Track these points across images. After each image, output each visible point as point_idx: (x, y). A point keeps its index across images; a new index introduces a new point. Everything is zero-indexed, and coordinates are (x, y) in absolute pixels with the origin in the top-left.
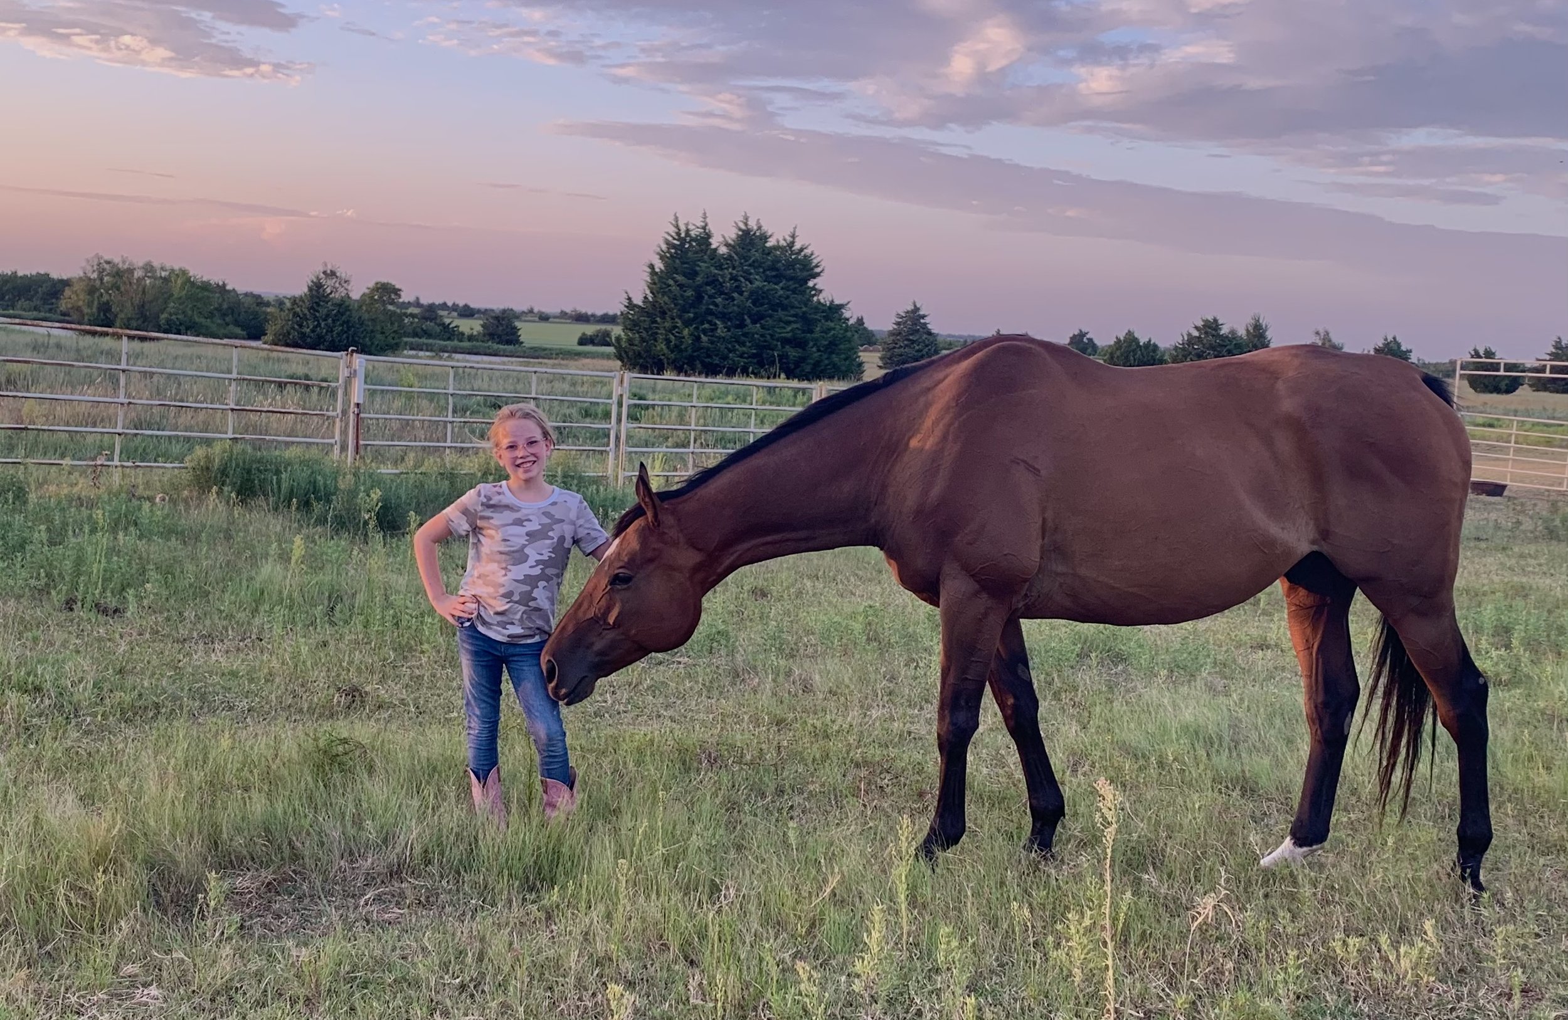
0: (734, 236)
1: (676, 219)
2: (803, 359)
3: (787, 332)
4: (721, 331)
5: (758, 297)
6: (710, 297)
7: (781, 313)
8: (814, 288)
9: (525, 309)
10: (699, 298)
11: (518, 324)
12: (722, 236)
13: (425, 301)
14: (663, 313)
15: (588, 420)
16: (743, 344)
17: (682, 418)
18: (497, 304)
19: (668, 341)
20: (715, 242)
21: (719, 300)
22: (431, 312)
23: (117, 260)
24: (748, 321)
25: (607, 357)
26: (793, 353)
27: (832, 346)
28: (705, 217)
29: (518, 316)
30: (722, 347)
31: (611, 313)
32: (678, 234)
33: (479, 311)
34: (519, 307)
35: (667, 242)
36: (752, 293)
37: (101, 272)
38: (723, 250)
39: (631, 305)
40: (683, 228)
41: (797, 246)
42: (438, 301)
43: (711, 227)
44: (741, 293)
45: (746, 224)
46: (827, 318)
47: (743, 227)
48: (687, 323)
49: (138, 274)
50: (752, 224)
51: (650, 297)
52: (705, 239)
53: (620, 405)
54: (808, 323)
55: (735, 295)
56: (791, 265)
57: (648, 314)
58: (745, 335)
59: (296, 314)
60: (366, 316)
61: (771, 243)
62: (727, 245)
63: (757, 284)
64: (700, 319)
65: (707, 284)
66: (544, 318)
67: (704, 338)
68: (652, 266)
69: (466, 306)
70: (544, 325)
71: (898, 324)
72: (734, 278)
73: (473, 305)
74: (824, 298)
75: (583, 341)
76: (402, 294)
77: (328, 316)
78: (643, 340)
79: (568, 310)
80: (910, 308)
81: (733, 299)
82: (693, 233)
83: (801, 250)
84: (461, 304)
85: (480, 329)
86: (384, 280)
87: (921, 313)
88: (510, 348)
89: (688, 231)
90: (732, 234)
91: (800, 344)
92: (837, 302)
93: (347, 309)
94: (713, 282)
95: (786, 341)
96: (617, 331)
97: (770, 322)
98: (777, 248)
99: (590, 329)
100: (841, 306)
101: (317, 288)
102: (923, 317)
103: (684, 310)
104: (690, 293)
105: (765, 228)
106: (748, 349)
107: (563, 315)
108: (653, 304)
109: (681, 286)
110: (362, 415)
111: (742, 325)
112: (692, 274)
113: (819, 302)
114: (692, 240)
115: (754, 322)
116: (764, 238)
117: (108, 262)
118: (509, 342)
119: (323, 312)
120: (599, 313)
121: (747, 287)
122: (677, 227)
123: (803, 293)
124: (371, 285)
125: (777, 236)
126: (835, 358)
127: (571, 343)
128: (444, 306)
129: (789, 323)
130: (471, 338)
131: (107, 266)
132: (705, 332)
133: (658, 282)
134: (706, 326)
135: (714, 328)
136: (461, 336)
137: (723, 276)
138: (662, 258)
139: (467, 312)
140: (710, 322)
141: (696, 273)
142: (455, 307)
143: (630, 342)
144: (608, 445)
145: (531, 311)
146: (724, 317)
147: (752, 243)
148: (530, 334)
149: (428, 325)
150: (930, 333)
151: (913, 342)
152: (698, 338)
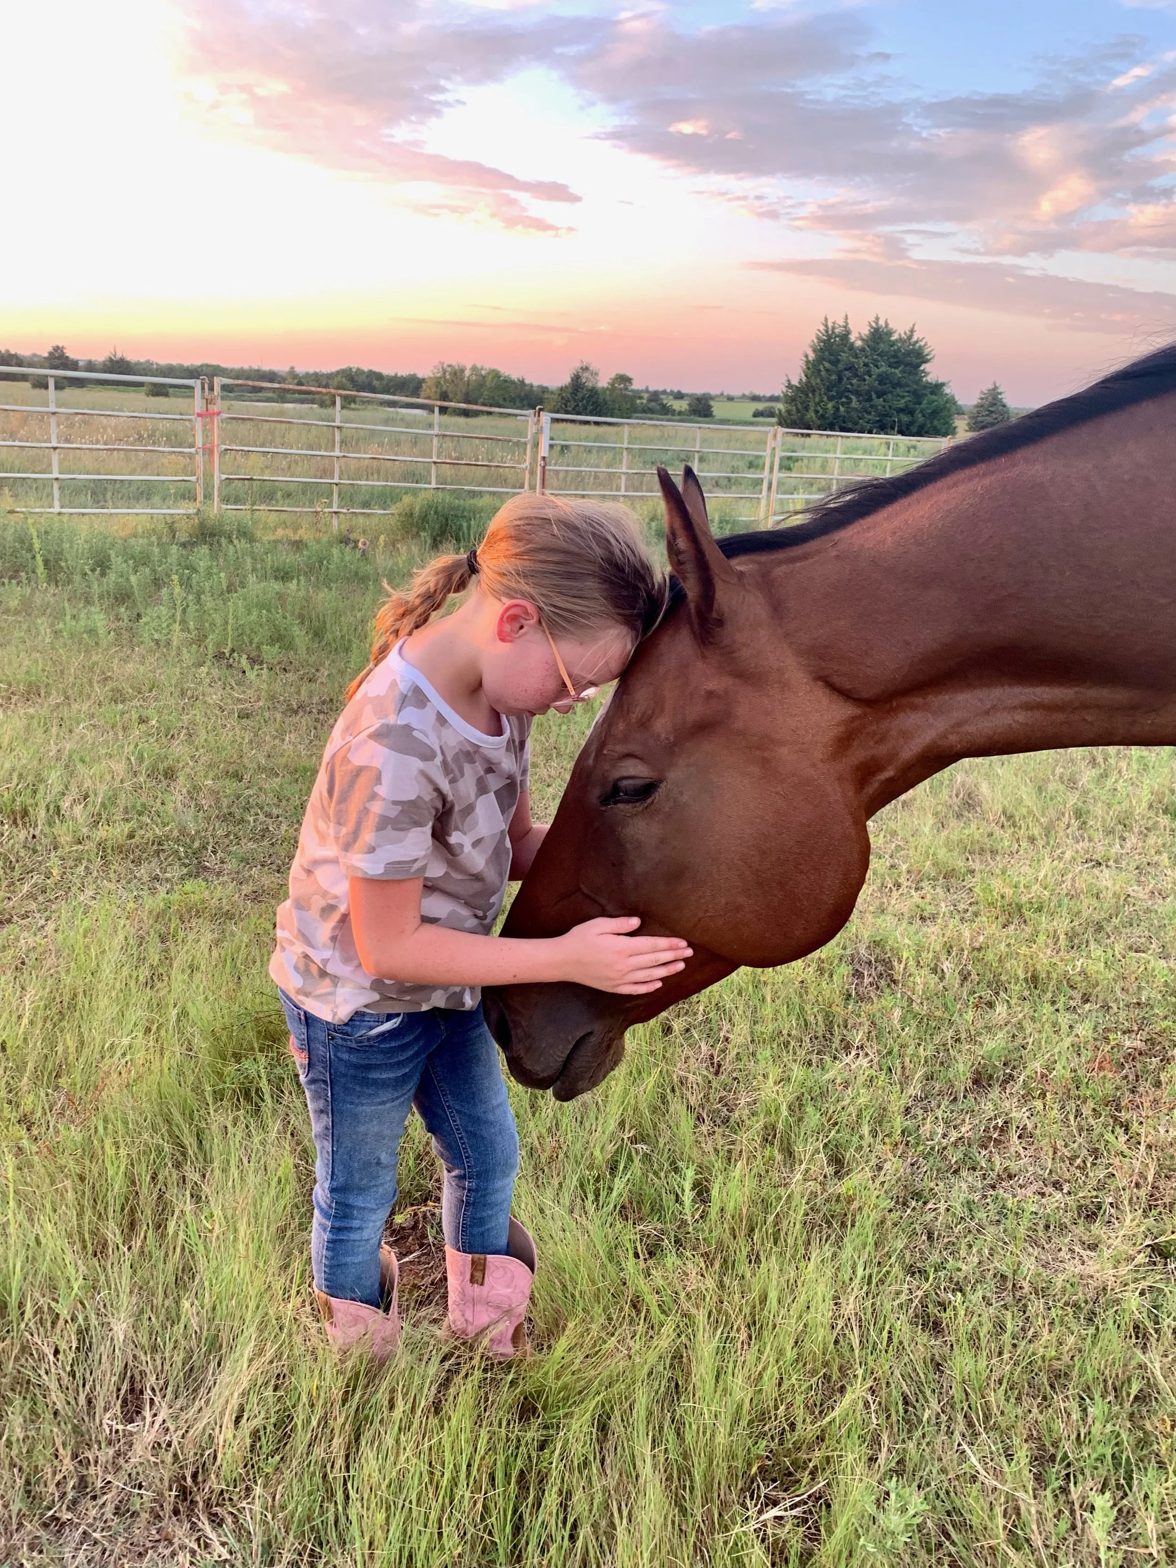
0: (867, 333)
1: (826, 320)
2: (911, 423)
3: (902, 403)
4: (855, 404)
5: (883, 379)
6: (848, 379)
7: (898, 390)
8: (923, 371)
9: (718, 393)
10: (840, 379)
11: (712, 403)
12: (859, 332)
13: (651, 389)
14: (813, 392)
15: (752, 470)
16: (869, 413)
17: (824, 468)
18: (699, 390)
19: (817, 412)
20: (852, 337)
21: (854, 381)
22: (655, 396)
23: (454, 363)
24: (874, 396)
25: (772, 425)
26: (905, 418)
27: (935, 413)
28: (846, 318)
29: (712, 398)
30: (854, 415)
31: (776, 394)
32: (827, 331)
33: (687, 395)
34: (714, 392)
35: (818, 338)
36: (879, 375)
37: (445, 372)
38: (859, 343)
39: (790, 386)
40: (830, 325)
41: (914, 339)
42: (661, 389)
43: (851, 326)
44: (870, 376)
45: (877, 323)
46: (932, 393)
47: (874, 325)
48: (831, 399)
49: (467, 373)
50: (882, 323)
51: (804, 379)
52: (845, 336)
53: (773, 456)
54: (918, 397)
55: (867, 377)
56: (909, 353)
57: (802, 392)
58: (872, 406)
59: (563, 398)
60: (608, 398)
61: (894, 337)
62: (863, 340)
63: (883, 369)
64: (840, 395)
65: (846, 369)
66: (731, 399)
67: (842, 409)
68: (806, 356)
69: (679, 392)
70: (730, 404)
71: (982, 399)
72: (866, 365)
73: (684, 391)
74: (931, 379)
75: (756, 414)
76: (634, 382)
77: (583, 398)
78: (798, 411)
79: (747, 393)
80: (991, 387)
81: (865, 380)
82: (837, 331)
83: (917, 342)
84: (676, 390)
85: (687, 407)
86: (621, 372)
87: (999, 391)
88: (707, 419)
89: (833, 328)
90: (866, 331)
91: (911, 413)
92: (940, 381)
93: (596, 393)
94: (851, 368)
95: (900, 411)
96: (780, 406)
97: (890, 396)
98: (900, 340)
99: (761, 406)
100: (943, 385)
101: (576, 378)
102: (1000, 394)
103: (829, 389)
104: (834, 377)
105: (891, 326)
106: (873, 417)
107: (744, 396)
108: (808, 384)
109: (827, 370)
110: (547, 468)
111: (870, 399)
112: (836, 362)
113: (927, 382)
114: (837, 336)
115: (878, 397)
116: (890, 333)
117: (449, 366)
118: (706, 416)
119: (580, 395)
120: (768, 395)
121: (875, 371)
122: (826, 326)
123: (917, 374)
124: (613, 376)
125: (899, 329)
126: (935, 422)
127: (748, 416)
128: (664, 392)
129: (903, 397)
130: (680, 413)
131: (449, 369)
132: (843, 404)
133: (812, 368)
134: (844, 400)
135: (850, 401)
136: (673, 413)
137: (858, 364)
138: (814, 351)
139: (679, 396)
140: (847, 397)
141: (838, 361)
142: (672, 393)
143: (789, 412)
144: (761, 493)
145: (722, 394)
146: (857, 393)
147: (880, 337)
148: (719, 409)
149: (652, 404)
150: (1004, 406)
151: (992, 412)
152: (838, 409)
